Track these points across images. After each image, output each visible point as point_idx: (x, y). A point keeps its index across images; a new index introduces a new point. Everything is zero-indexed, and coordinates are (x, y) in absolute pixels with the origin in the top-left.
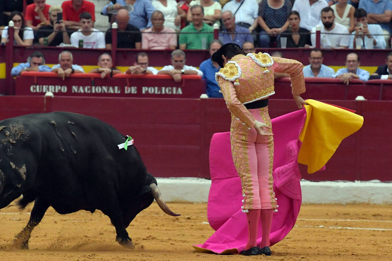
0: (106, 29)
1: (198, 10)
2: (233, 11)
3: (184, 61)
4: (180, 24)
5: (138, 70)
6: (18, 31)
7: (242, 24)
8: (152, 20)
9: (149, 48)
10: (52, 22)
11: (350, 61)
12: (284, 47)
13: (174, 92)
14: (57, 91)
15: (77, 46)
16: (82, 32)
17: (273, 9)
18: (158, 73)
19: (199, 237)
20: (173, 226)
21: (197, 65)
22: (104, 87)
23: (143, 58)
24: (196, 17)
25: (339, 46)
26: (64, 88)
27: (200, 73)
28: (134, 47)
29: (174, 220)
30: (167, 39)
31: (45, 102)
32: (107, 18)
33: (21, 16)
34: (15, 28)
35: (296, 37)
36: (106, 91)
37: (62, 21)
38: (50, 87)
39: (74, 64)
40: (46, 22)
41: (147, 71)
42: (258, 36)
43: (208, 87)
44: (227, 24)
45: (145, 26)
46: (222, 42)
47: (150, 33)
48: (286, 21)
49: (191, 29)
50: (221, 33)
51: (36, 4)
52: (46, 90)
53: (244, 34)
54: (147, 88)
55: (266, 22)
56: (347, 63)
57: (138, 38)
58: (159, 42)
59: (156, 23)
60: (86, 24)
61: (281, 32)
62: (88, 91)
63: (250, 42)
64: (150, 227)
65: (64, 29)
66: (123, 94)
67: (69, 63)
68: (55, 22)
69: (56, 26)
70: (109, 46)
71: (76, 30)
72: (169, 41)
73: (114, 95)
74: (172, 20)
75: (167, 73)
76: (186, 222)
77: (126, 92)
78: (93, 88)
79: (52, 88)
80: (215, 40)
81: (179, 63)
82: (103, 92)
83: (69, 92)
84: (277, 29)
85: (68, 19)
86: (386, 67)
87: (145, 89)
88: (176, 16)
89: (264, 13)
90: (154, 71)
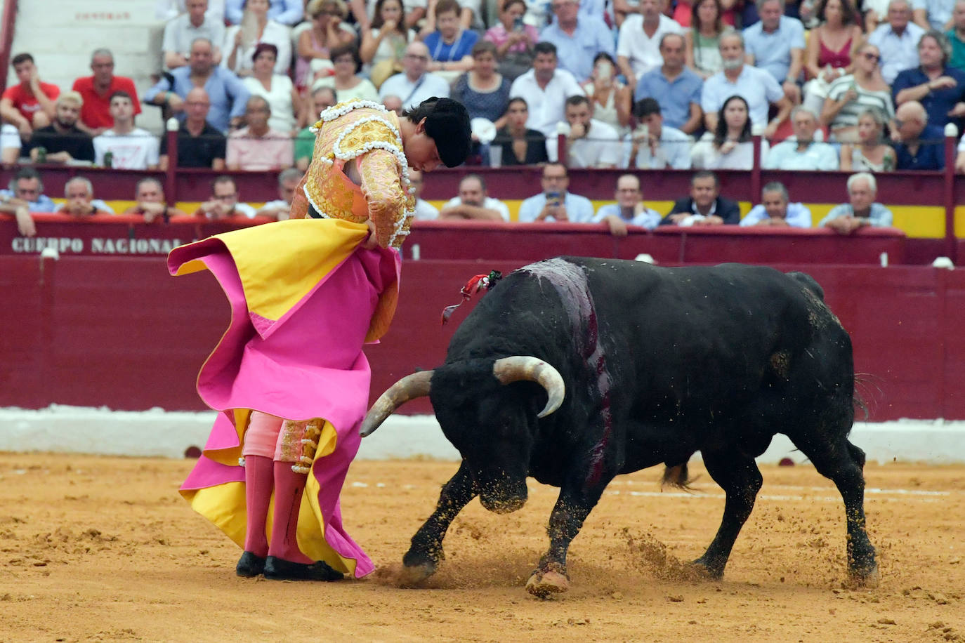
1: (326, 95)
5: (217, 211)
11: (624, 191)
14: (63, 249)
15: (102, 165)
17: (477, 93)
18: (257, 215)
22: (153, 242)
23: (226, 187)
25: (597, 163)
26: (77, 244)
30: (275, 152)
31: (42, 267)
35: (520, 147)
36: (157, 249)
38: (50, 240)
41: (235, 212)
52: (42, 247)
56: (619, 195)
57: (219, 148)
59: (255, 119)
62: (122, 248)
78: (133, 243)
82: (151, 251)
83: (88, 251)
86: (691, 201)
90: (248, 211)
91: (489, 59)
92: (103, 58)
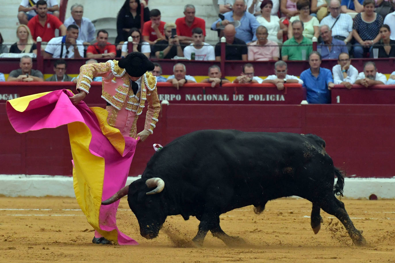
0: (215, 43)
1: (299, 24)
2: (330, 25)
3: (286, 71)
4: (282, 38)
6: (137, 46)
7: (338, 37)
8: (257, 34)
9: (255, 60)
10: (167, 37)
12: (376, 57)
13: (278, 99)
14: (172, 99)
15: (189, 59)
16: (194, 46)
17: (366, 23)
18: (263, 82)
19: (301, 230)
20: (277, 219)
21: (297, 74)
22: (214, 96)
23: (249, 69)
24: (296, 31)
26: (178, 97)
27: (301, 82)
28: (241, 58)
29: (278, 214)
30: (271, 51)
32: (216, 33)
33: (139, 31)
34: (134, 43)
35: (388, 48)
36: (216, 99)
37: (176, 36)
38: (166, 95)
39: (187, 74)
40: (162, 37)
41: (253, 81)
42: (352, 48)
43: (307, 94)
44: (324, 37)
45: (251, 40)
46: (320, 53)
47: (255, 46)
48: (378, 34)
49: (292, 42)
50: (319, 45)
51: (152, 21)
52: (162, 99)
53: (340, 46)
54: (253, 96)
55: (360, 35)
58: (264, 54)
59: (261, 37)
60: (198, 38)
61: (373, 44)
62: (200, 99)
63: (346, 53)
64: (257, 221)
65: (178, 43)
66: (231, 101)
67: (182, 73)
68: (169, 37)
69: (171, 40)
70: (219, 59)
71: (188, 44)
72: (272, 53)
73: (224, 102)
74: (274, 34)
75: (270, 82)
76: (289, 215)
77: (234, 99)
78: (205, 96)
79: (167, 96)
80: (313, 52)
81: (281, 72)
82: (213, 100)
83: (183, 100)
84: (369, 41)
85: (181, 35)
87: (251, 96)
88: (278, 31)
89: (358, 27)
90: (259, 80)
91: (371, 7)
92: (190, 9)
